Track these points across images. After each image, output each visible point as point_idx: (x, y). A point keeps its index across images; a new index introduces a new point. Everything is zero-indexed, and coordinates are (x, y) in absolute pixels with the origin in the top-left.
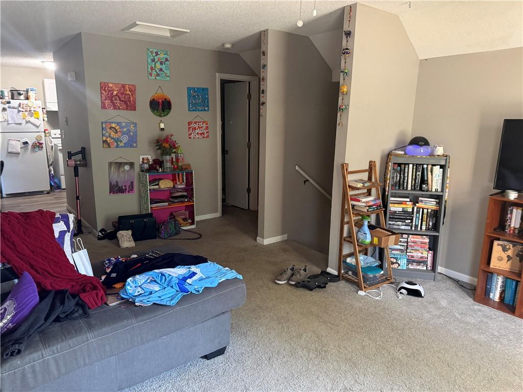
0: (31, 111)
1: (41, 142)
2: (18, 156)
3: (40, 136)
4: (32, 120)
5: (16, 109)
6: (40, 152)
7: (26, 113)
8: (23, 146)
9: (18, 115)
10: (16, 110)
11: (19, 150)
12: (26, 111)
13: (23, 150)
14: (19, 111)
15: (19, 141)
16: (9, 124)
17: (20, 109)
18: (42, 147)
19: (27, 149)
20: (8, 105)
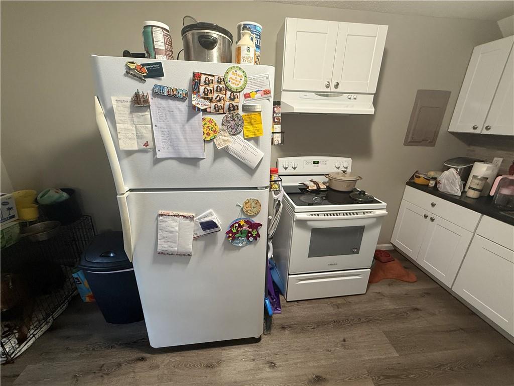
0: (235, 108)
1: (256, 220)
2: (187, 262)
3: (257, 202)
4: (237, 144)
5: (182, 99)
6: (250, 248)
7: (218, 119)
8: (201, 232)
9: (187, 127)
10: (183, 106)
11: (189, 245)
12: (217, 110)
13: (201, 244)
14: (194, 110)
15: (192, 218)
16: (157, 161)
17: (197, 101)
18: (258, 235)
19: (214, 242)
20: (151, 82)
